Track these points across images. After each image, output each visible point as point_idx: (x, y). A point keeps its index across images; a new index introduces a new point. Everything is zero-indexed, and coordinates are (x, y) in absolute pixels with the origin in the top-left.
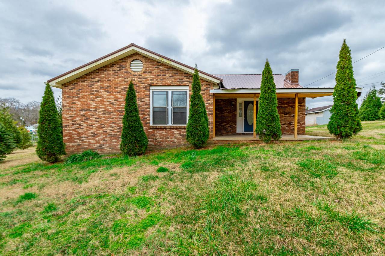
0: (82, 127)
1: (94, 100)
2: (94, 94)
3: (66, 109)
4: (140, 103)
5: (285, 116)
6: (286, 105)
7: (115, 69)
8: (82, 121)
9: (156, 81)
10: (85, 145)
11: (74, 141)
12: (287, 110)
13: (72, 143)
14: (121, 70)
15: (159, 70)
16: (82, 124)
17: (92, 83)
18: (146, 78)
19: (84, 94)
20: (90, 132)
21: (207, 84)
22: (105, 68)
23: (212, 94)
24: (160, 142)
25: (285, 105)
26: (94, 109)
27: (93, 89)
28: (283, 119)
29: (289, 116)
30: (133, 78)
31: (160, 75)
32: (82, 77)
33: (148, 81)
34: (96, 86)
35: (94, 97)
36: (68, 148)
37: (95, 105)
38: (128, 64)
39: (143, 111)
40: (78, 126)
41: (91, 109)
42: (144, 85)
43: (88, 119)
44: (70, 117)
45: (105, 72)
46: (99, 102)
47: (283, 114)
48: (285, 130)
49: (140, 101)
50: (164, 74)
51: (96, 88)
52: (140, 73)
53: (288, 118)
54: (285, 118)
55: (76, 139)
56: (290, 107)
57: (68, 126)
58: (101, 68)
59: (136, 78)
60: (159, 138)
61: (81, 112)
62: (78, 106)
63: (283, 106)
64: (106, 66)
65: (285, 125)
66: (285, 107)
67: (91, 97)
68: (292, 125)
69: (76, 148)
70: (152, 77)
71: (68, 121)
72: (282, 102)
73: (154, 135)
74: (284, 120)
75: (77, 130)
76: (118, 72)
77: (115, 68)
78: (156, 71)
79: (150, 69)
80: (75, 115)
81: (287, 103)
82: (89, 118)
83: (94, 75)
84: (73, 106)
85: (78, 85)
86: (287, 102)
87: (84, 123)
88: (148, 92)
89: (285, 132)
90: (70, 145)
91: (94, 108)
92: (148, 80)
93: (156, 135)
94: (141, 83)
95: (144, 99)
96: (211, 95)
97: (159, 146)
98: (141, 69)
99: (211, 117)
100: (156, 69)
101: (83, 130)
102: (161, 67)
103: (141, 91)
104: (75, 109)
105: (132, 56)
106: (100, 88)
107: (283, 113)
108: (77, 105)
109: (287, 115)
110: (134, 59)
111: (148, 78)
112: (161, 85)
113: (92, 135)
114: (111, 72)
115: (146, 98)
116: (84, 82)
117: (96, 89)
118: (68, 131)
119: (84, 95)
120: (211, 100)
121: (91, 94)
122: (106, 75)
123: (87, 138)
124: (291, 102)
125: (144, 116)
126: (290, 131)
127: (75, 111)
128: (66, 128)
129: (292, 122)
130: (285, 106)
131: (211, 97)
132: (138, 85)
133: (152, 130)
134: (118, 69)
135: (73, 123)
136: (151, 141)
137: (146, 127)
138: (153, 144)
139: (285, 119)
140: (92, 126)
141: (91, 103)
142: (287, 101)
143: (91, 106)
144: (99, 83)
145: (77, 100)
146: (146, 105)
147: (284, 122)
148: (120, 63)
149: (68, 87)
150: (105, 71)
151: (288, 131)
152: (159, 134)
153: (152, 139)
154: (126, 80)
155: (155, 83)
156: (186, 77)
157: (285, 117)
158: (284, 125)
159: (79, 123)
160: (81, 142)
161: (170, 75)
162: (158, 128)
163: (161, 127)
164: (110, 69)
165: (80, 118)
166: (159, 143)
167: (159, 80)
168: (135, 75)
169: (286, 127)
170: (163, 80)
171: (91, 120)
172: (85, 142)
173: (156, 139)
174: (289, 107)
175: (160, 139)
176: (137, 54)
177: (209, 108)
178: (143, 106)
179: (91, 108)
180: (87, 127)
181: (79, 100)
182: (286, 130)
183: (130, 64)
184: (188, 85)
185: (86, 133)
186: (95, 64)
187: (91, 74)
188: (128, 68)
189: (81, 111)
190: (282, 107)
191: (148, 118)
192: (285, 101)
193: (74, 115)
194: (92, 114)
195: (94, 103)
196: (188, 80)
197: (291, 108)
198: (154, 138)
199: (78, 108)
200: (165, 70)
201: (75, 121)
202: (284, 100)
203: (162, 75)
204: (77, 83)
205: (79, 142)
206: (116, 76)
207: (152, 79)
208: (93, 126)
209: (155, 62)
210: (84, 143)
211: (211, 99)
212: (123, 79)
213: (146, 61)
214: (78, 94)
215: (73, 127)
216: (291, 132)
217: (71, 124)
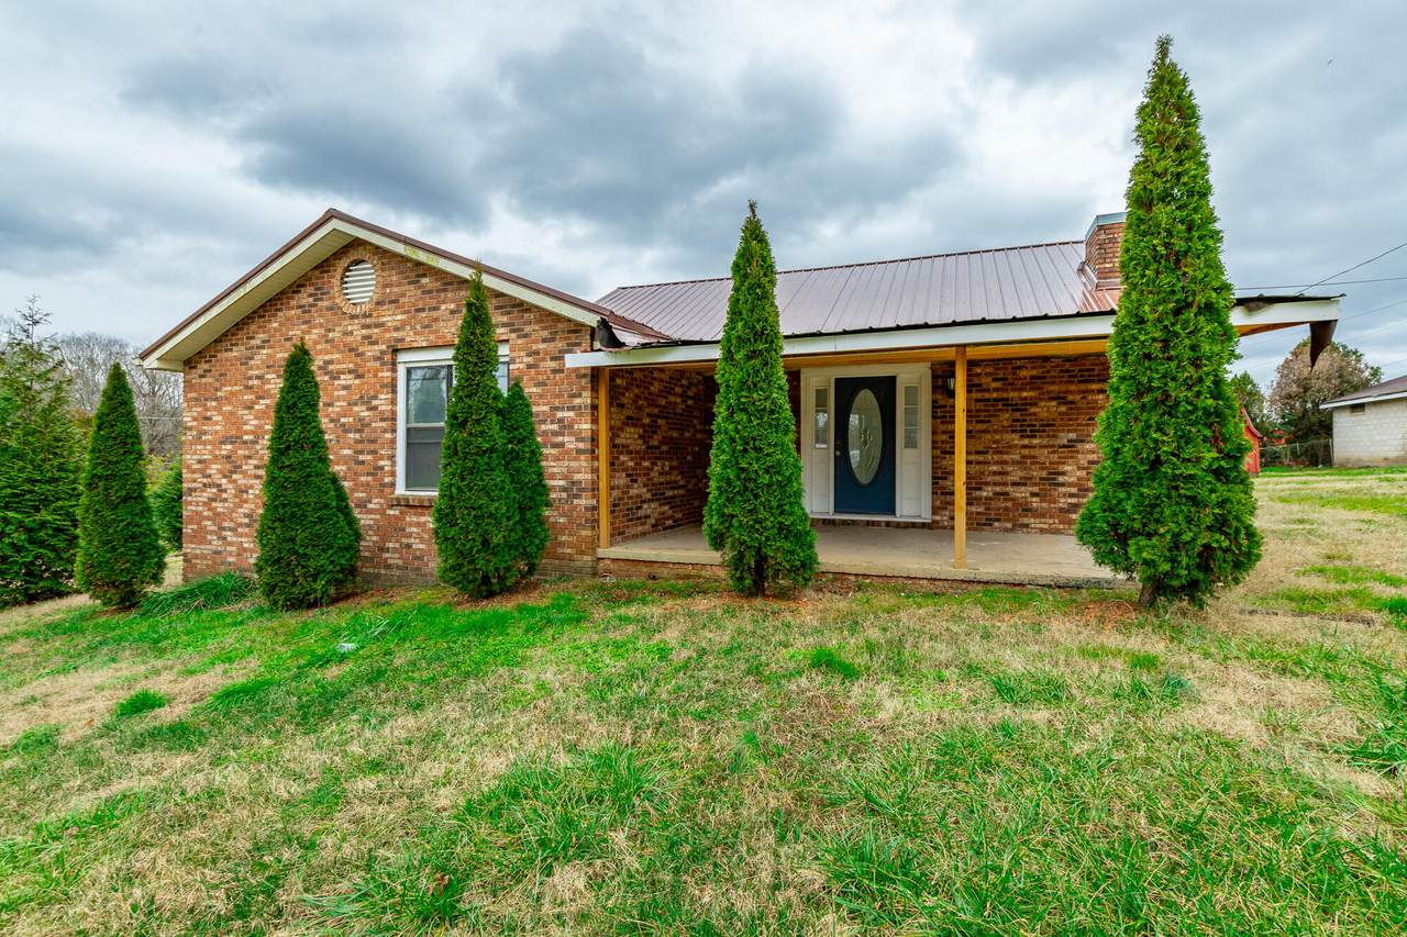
0: (224, 495)
1: (253, 408)
2: (251, 388)
3: (190, 438)
4: (366, 414)
5: (1026, 442)
6: (1031, 389)
7: (304, 302)
8: (225, 477)
9: (411, 333)
10: (230, 554)
11: (205, 538)
12: (1035, 414)
13: (202, 547)
14: (319, 303)
15: (419, 292)
16: (224, 487)
17: (248, 353)
18: (382, 325)
19: (229, 388)
20: (242, 510)
21: (569, 332)
22: (279, 299)
23: (589, 372)
24: (420, 558)
25: (1024, 390)
26: (251, 437)
27: (251, 373)
28: (1017, 457)
29: (1045, 442)
30: (350, 328)
31: (422, 310)
32: (225, 335)
33: (388, 335)
34: (257, 361)
35: (253, 397)
36: (193, 561)
37: (255, 422)
38: (336, 281)
39: (373, 441)
40: (214, 490)
41: (246, 437)
42: (376, 347)
43: (237, 469)
44: (200, 462)
45: (280, 314)
46: (264, 412)
47: (1016, 436)
48: (1027, 510)
49: (364, 408)
50: (434, 303)
51: (258, 368)
52: (366, 308)
53: (1043, 455)
54: (1026, 452)
55: (212, 532)
56: (1051, 399)
57: (195, 490)
58: (270, 300)
59: (355, 327)
60: (418, 540)
61: (223, 447)
62: (218, 428)
63: (1012, 395)
64: (282, 293)
65: (1025, 484)
66: (1025, 399)
67: (246, 397)
68: (1063, 485)
69: (210, 563)
70: (399, 317)
71: (195, 476)
72: (1010, 377)
73: (404, 530)
74: (1019, 463)
75: (214, 504)
76: (310, 311)
77: (304, 298)
78: (411, 294)
79: (396, 289)
80: (210, 457)
81: (1033, 382)
82: (240, 467)
83: (253, 327)
84: (205, 428)
85: (217, 361)
86: (1032, 378)
87: (229, 482)
88: (389, 374)
89: (1026, 521)
90: (198, 552)
91: (251, 432)
92: (388, 330)
93: (408, 530)
94: (370, 344)
95: (375, 397)
96: (584, 376)
97: (417, 569)
98: (371, 294)
99: (584, 464)
100: (412, 287)
101: (226, 505)
102: (425, 281)
103: (369, 372)
104: (210, 437)
105: (348, 252)
106: (268, 367)
107: (1013, 431)
108: (216, 423)
109: (1035, 437)
110: (352, 259)
111: (389, 324)
112: (424, 344)
113: (247, 521)
114: (293, 312)
115: (383, 397)
116: (231, 350)
117: (257, 372)
118: (194, 508)
119: (231, 393)
120: (584, 394)
121: (247, 387)
122: (281, 325)
123: (233, 530)
124: (1053, 374)
125: (376, 460)
126: (1051, 517)
127: (211, 443)
128: (189, 499)
129: (1063, 473)
130: (1025, 394)
131: (583, 381)
132: (361, 349)
133: (397, 513)
134: (311, 299)
135: (205, 480)
136: (395, 550)
137: (382, 501)
138: (400, 562)
139: (1024, 457)
140: (247, 492)
141: (245, 417)
142: (1034, 373)
143: (245, 427)
144: (264, 351)
145: (215, 409)
146: (383, 420)
147: (1020, 474)
148: (318, 278)
149: (195, 367)
150: (280, 310)
151: (1043, 515)
152: (418, 525)
153: (397, 545)
154: (331, 335)
155: (408, 339)
156: (501, 307)
157: (1024, 447)
158: (1023, 488)
159: (218, 482)
160: (220, 543)
161: (452, 306)
162: (411, 503)
163: (421, 499)
164: (293, 303)
165: (219, 467)
166: (418, 558)
167: (418, 327)
168: (353, 317)
169: (1034, 495)
170: (431, 326)
171: (245, 473)
172: (231, 544)
173: (409, 546)
174: (1041, 399)
175: (421, 546)
176: (357, 243)
177: (576, 427)
178: (374, 425)
179: (247, 433)
180: (236, 496)
181: (218, 409)
182: (1030, 510)
183: (342, 279)
184: (508, 341)
185: (234, 515)
186: (242, 292)
187: (248, 324)
188: (337, 295)
189: (222, 443)
190: (1007, 399)
191: (386, 468)
192: (1023, 373)
193: (206, 457)
194: (247, 453)
195: (252, 417)
196: (505, 319)
197: (1054, 403)
198: (404, 540)
199: (216, 432)
200: (438, 291)
201: (210, 476)
202: (1020, 368)
203: (430, 309)
204: (216, 356)
205: (216, 544)
206: (305, 323)
207: (398, 324)
208: (250, 491)
209: (409, 265)
210: (229, 548)
211: (584, 389)
212: (323, 331)
213: (383, 264)
214: (217, 390)
215: (204, 494)
216: (1060, 523)
217: (200, 485)
